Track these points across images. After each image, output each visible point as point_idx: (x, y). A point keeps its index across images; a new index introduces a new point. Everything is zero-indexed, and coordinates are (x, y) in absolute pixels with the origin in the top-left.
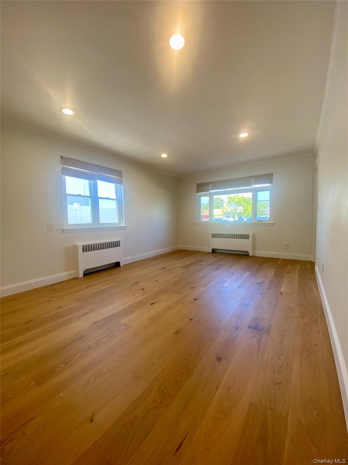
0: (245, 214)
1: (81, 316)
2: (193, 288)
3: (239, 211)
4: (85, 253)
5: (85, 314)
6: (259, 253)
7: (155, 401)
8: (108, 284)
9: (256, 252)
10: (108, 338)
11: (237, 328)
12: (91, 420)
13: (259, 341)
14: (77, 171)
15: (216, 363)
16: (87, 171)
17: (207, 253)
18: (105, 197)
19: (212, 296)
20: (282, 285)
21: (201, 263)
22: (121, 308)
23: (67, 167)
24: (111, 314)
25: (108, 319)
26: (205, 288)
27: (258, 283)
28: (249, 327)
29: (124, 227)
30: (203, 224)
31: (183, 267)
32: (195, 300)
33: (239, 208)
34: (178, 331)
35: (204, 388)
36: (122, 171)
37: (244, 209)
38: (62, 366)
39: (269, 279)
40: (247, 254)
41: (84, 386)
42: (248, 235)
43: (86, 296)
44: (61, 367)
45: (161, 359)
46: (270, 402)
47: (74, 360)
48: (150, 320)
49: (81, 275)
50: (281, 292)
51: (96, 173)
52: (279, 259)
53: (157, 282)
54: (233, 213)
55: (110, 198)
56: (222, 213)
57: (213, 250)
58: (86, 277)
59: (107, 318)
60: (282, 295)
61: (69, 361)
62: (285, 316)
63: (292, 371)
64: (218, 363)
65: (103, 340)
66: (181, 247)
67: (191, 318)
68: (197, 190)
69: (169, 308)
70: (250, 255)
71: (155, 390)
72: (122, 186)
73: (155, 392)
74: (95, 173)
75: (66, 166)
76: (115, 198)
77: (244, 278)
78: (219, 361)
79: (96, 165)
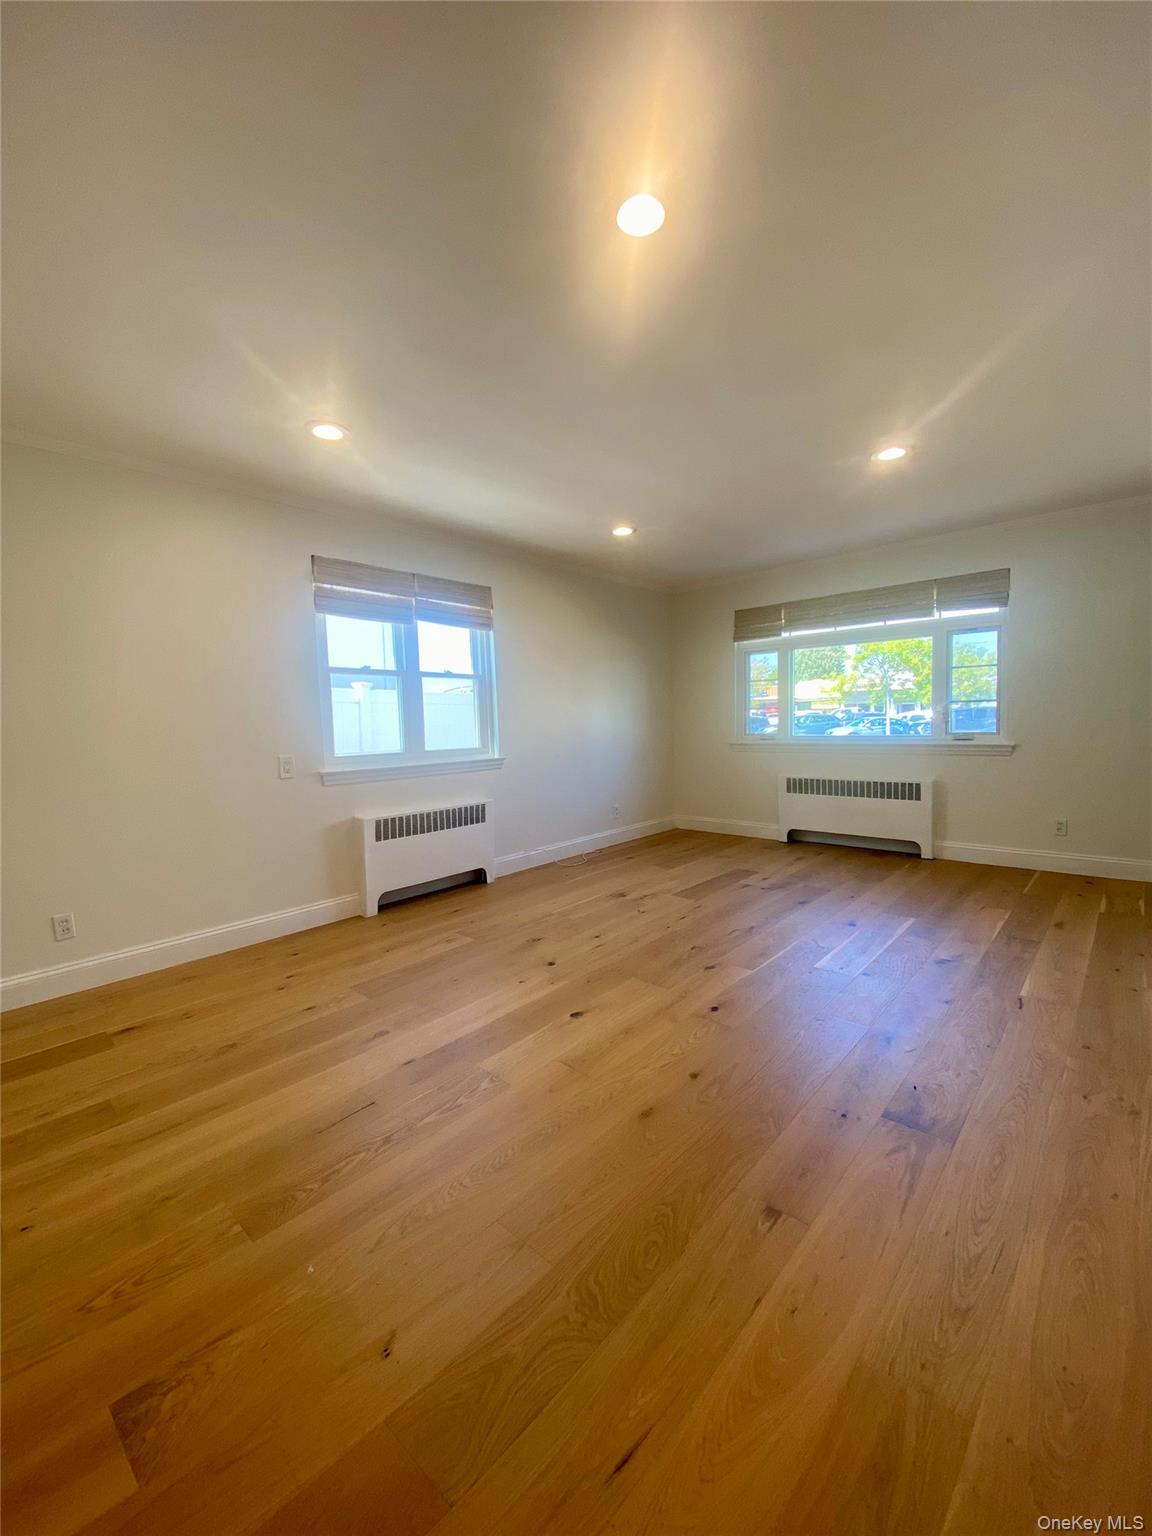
0: (924, 695)
1: (369, 1041)
2: (713, 967)
3: (900, 688)
4: (383, 842)
5: (382, 1034)
6: (960, 848)
7: (566, 1317)
8: (449, 941)
9: (947, 844)
10: (441, 1113)
11: (844, 1116)
12: (386, 1351)
13: (915, 1166)
14: (357, 598)
15: (760, 1224)
16: (387, 595)
17: (768, 846)
18: (441, 671)
19: (771, 1001)
20: (1027, 973)
21: (743, 882)
22: (480, 1024)
23: (329, 586)
24: (454, 1039)
25: (444, 1056)
26: (750, 972)
27: (941, 962)
28: (887, 1115)
29: (497, 760)
30: (759, 745)
31: (682, 891)
32: (715, 1009)
33: (900, 675)
34: (651, 1109)
35: (714, 1298)
36: (490, 588)
37: (919, 679)
38: (315, 1186)
39: (983, 949)
40: (916, 852)
41: (371, 1252)
42: (918, 785)
43: (383, 977)
44: (312, 1190)
45: (591, 1195)
46: (923, 1366)
47: (345, 1170)
48: (568, 1068)
49: (372, 909)
50: (1020, 999)
51: (413, 599)
52: (1029, 873)
53: (597, 942)
54: (877, 693)
55: (455, 671)
56: (837, 695)
57: (792, 834)
58: (387, 916)
59: (442, 1050)
60: (1021, 1008)
61: (333, 1173)
62: (1019, 1086)
63: (1013, 1276)
64: (768, 1224)
65: (426, 1120)
66: (683, 821)
67: (694, 1070)
68: (736, 633)
69: (628, 1031)
70: (923, 857)
71: (566, 1288)
72: (491, 633)
73: (568, 1293)
74: (409, 599)
75: (325, 586)
76: (470, 671)
77: (890, 942)
78: (773, 1219)
79: (414, 575)
